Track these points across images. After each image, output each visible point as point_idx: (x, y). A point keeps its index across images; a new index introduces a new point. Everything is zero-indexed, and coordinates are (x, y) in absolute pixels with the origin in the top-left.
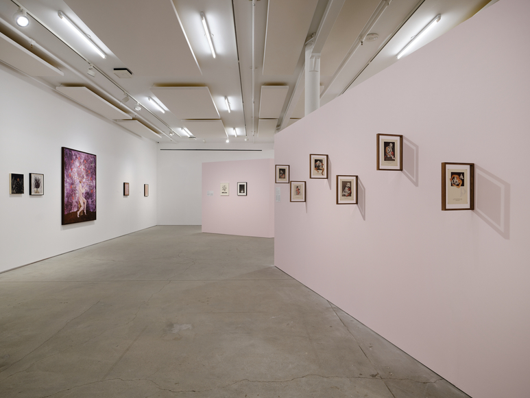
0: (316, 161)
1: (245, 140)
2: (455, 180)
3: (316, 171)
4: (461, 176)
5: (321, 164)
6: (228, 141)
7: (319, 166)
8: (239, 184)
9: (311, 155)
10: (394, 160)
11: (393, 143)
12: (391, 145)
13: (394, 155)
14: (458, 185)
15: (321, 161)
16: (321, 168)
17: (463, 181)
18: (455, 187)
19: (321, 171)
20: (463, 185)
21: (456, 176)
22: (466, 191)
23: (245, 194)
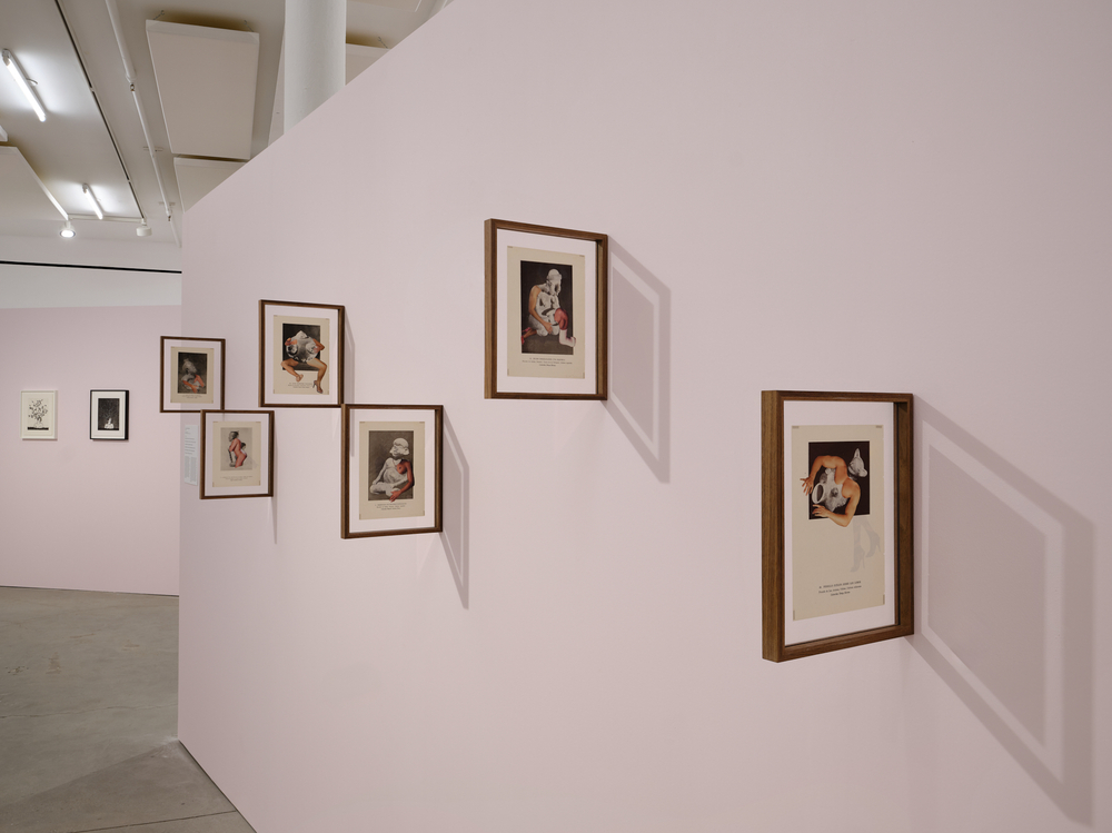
0: (289, 330)
1: (140, 232)
2: (830, 484)
3: (289, 377)
4: (857, 463)
5: (310, 345)
6: (67, 234)
7: (302, 354)
8: (97, 396)
9: (263, 303)
10: (568, 350)
11: (566, 271)
12: (555, 277)
13: (568, 325)
14: (841, 511)
15: (312, 331)
16: (311, 360)
17: (864, 484)
18: (828, 523)
19: (310, 376)
20: (863, 508)
21: (832, 463)
22: (876, 540)
23: (120, 434)
